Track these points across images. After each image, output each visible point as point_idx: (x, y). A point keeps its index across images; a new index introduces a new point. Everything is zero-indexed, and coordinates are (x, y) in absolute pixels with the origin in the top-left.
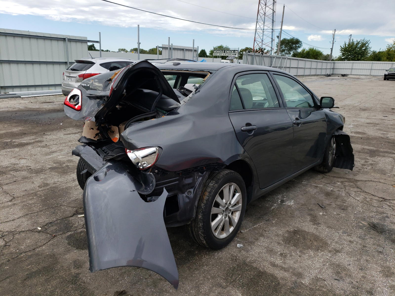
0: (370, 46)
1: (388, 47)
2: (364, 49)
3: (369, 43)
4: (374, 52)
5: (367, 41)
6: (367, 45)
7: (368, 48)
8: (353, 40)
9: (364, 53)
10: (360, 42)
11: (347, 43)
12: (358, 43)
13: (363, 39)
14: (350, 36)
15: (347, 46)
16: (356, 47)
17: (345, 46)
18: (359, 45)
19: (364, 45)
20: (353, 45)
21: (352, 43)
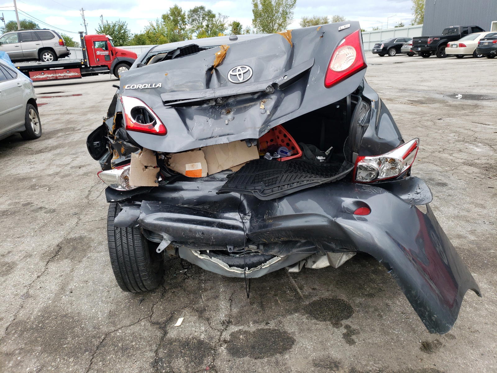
0: (128, 28)
1: (146, 29)
2: (123, 33)
3: (126, 24)
4: (136, 36)
5: (123, 22)
6: (124, 27)
7: (127, 31)
8: (107, 22)
9: (124, 37)
10: (116, 24)
11: (102, 26)
12: (114, 26)
13: (118, 20)
14: (101, 17)
15: (103, 29)
16: (114, 30)
17: (101, 29)
18: (116, 28)
19: (121, 27)
20: (110, 27)
21: (107, 25)
